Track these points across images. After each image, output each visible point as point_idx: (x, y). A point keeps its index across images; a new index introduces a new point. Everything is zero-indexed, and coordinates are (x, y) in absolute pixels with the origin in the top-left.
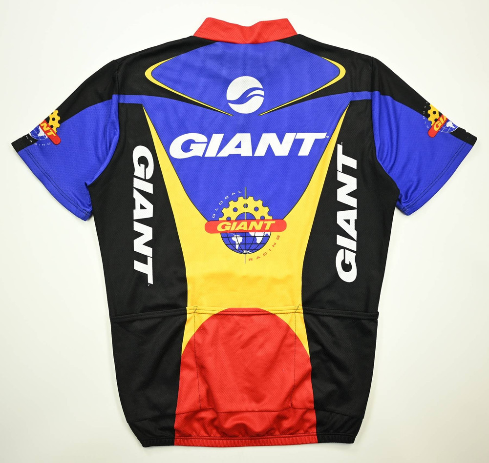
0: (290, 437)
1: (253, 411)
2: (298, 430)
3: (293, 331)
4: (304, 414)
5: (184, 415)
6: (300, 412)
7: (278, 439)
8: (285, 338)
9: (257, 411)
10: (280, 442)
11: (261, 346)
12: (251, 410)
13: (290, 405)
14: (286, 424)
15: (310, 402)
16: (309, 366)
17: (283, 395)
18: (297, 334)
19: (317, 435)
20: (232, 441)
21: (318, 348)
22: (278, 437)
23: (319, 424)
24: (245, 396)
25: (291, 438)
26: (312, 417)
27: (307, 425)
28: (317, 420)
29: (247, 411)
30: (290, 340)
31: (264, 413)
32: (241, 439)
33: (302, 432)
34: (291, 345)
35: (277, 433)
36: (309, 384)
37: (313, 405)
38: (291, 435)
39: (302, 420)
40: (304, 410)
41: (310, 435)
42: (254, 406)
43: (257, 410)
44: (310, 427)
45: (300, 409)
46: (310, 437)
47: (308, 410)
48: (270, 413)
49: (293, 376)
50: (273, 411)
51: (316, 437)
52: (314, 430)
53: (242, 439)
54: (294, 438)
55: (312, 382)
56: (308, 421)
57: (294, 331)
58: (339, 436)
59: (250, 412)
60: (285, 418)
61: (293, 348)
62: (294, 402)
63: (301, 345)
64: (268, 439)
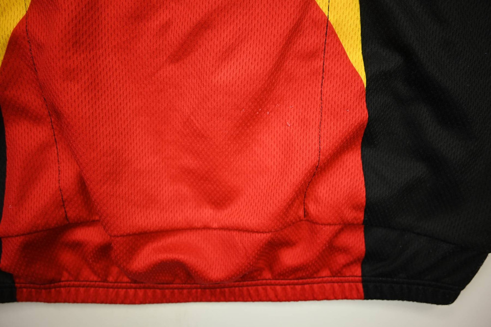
0: (297, 284)
1: (206, 228)
2: (318, 271)
3: (320, 11)
4: (337, 234)
5: (20, 239)
6: (327, 232)
7: (268, 287)
8: (295, 31)
9: (215, 229)
10: (272, 295)
11: (227, 54)
12: (200, 225)
13: (301, 213)
14: (290, 258)
15: (355, 207)
16: (360, 114)
17: (286, 190)
18: (332, 20)
19: (363, 282)
20: (158, 291)
21: (394, 61)
22: (267, 284)
23: (370, 258)
24: (185, 190)
25: (298, 287)
26: (356, 242)
27: (341, 259)
28: (366, 251)
29: (191, 228)
30: (309, 40)
31: (234, 233)
32: (178, 288)
33: (325, 273)
34: (312, 55)
35: (267, 275)
36: (353, 161)
37: (361, 216)
38: (301, 281)
39: (332, 248)
40: (336, 228)
41: (346, 282)
42: (207, 214)
43: (215, 225)
44: (347, 265)
45: (330, 224)
46: (346, 285)
47: (347, 226)
48: (248, 235)
49: (316, 141)
50: (258, 232)
51: (360, 285)
52: (357, 271)
53: (182, 288)
54: (306, 286)
55: (362, 157)
56: (345, 250)
57: (325, 10)
58: (420, 287)
59: (199, 229)
60: (287, 244)
61: (318, 63)
62: (312, 208)
63: (341, 53)
64: (245, 288)
